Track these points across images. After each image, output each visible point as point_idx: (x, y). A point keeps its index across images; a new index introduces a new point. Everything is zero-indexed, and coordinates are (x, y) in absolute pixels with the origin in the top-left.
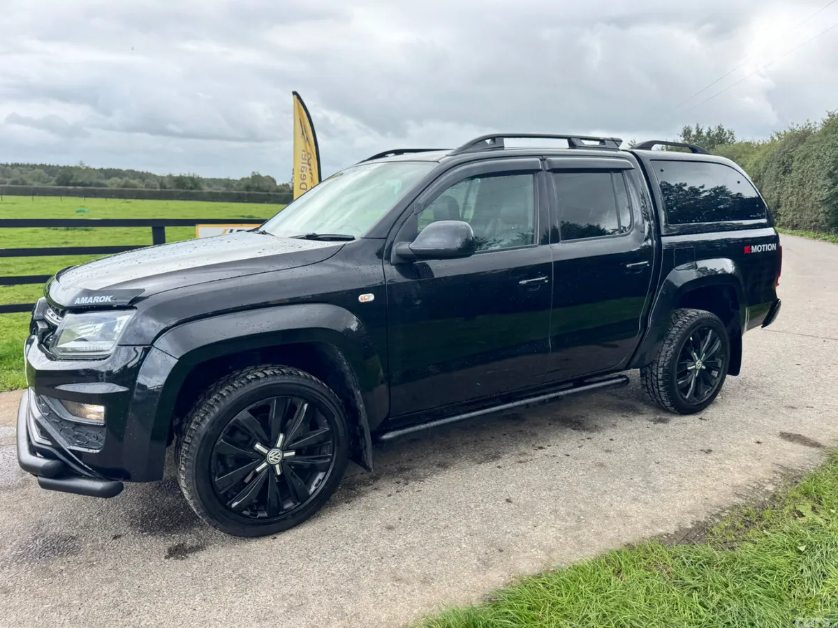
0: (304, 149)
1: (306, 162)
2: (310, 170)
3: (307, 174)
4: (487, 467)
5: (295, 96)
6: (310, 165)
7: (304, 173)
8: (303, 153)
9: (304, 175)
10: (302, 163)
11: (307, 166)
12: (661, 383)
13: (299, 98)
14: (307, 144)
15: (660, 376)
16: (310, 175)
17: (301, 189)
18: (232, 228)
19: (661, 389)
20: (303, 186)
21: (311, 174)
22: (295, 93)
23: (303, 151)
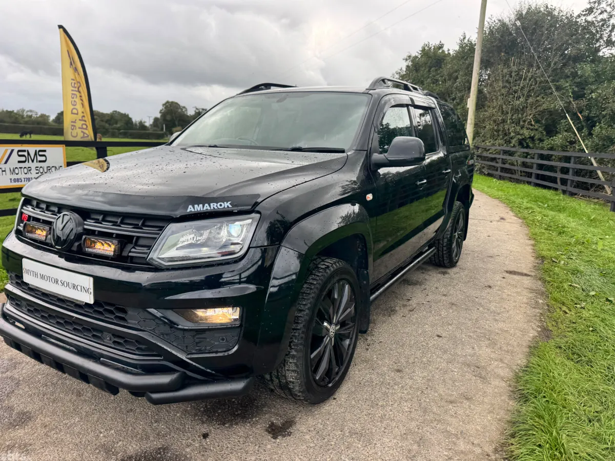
0: (73, 78)
1: (77, 89)
2: (81, 96)
3: (78, 100)
4: (397, 319)
5: (61, 30)
6: (80, 92)
7: (75, 99)
8: (73, 82)
9: (75, 101)
10: (72, 90)
11: (78, 94)
12: (445, 248)
13: (65, 31)
14: (76, 74)
15: (445, 244)
16: (81, 102)
17: (72, 113)
18: (13, 148)
19: (444, 252)
20: (75, 111)
21: (82, 100)
22: (60, 27)
23: (73, 80)
